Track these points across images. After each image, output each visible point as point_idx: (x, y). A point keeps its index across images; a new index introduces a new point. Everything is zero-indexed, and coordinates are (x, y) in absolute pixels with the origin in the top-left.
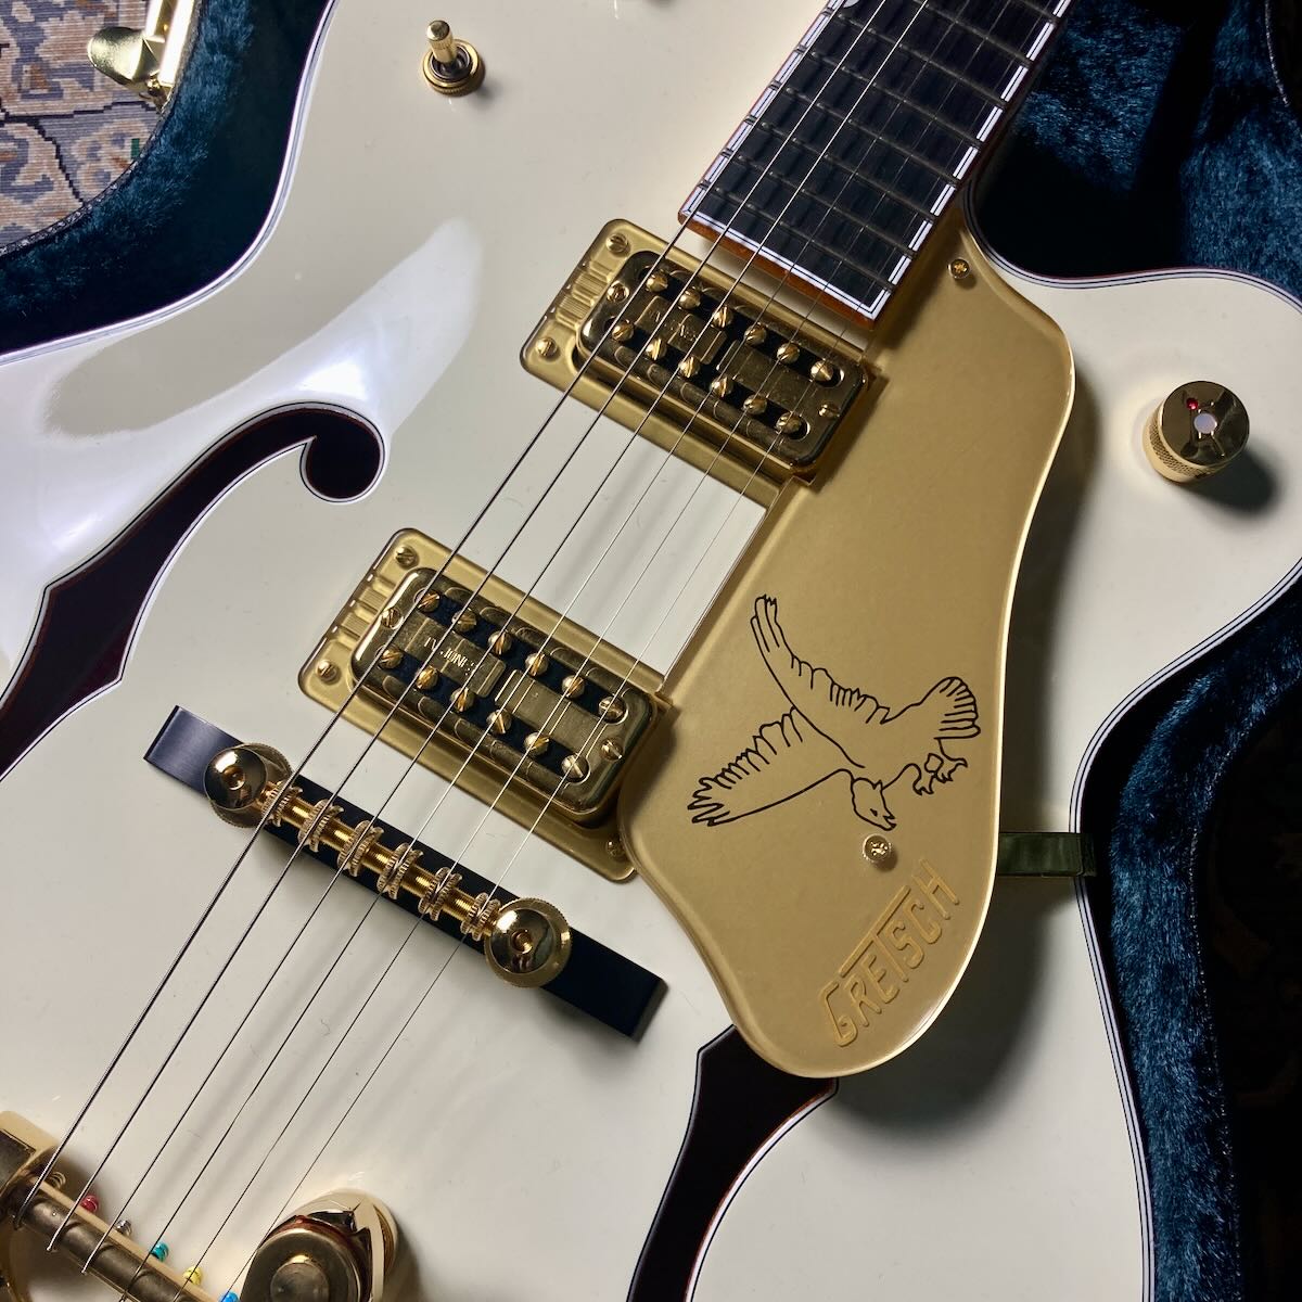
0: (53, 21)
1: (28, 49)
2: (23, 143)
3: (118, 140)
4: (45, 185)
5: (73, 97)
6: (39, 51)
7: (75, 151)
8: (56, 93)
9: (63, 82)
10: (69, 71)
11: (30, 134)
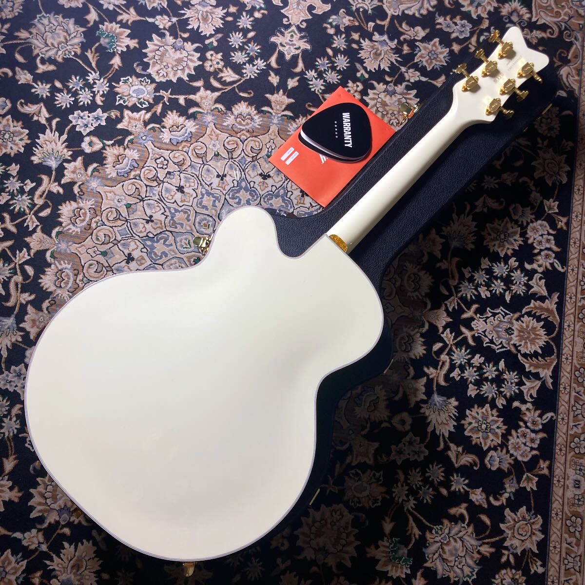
0: (178, 213)
1: (172, 217)
2: (168, 236)
3: (186, 239)
4: (171, 245)
5: (179, 229)
6: (174, 219)
7: (178, 239)
8: (176, 228)
9: (178, 225)
10: (179, 224)
11: (170, 234)
